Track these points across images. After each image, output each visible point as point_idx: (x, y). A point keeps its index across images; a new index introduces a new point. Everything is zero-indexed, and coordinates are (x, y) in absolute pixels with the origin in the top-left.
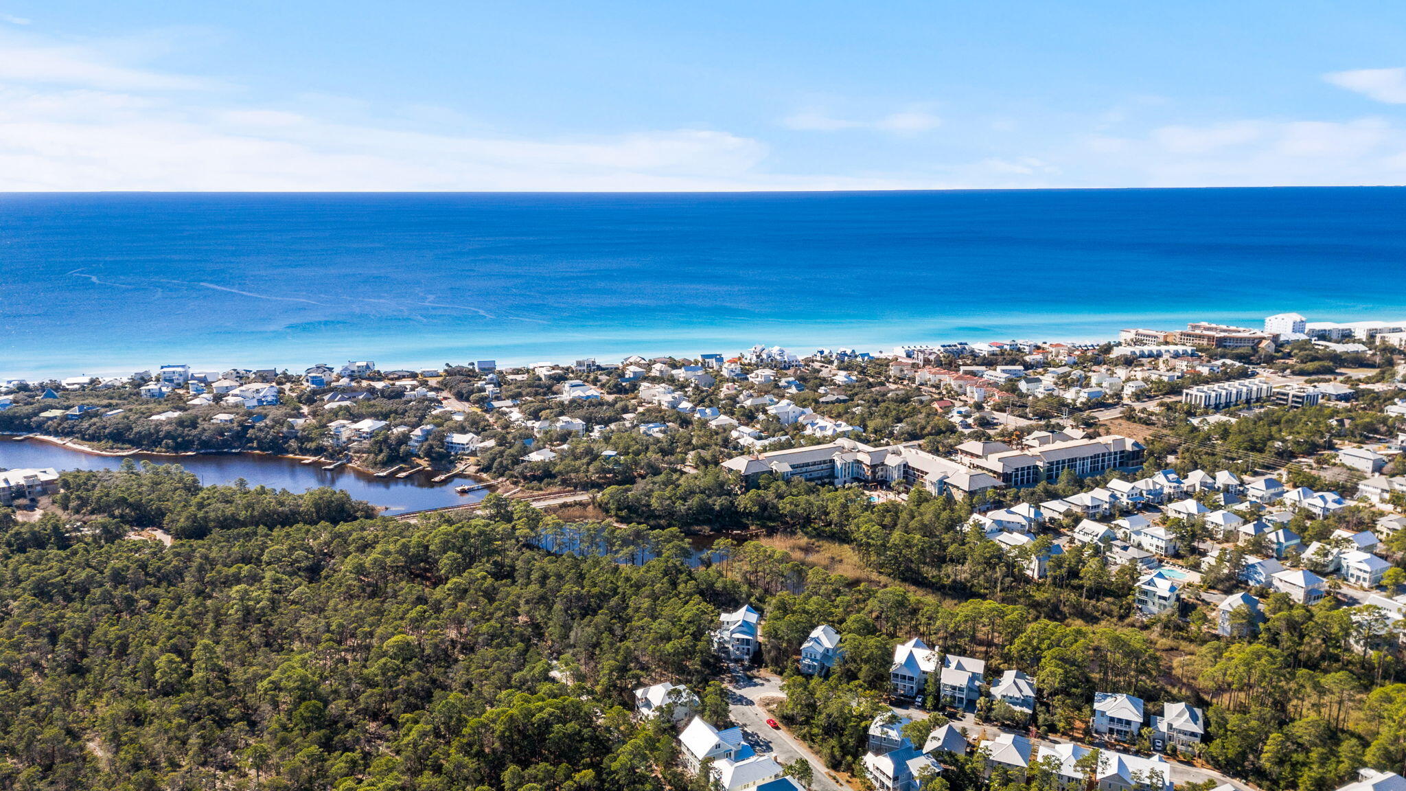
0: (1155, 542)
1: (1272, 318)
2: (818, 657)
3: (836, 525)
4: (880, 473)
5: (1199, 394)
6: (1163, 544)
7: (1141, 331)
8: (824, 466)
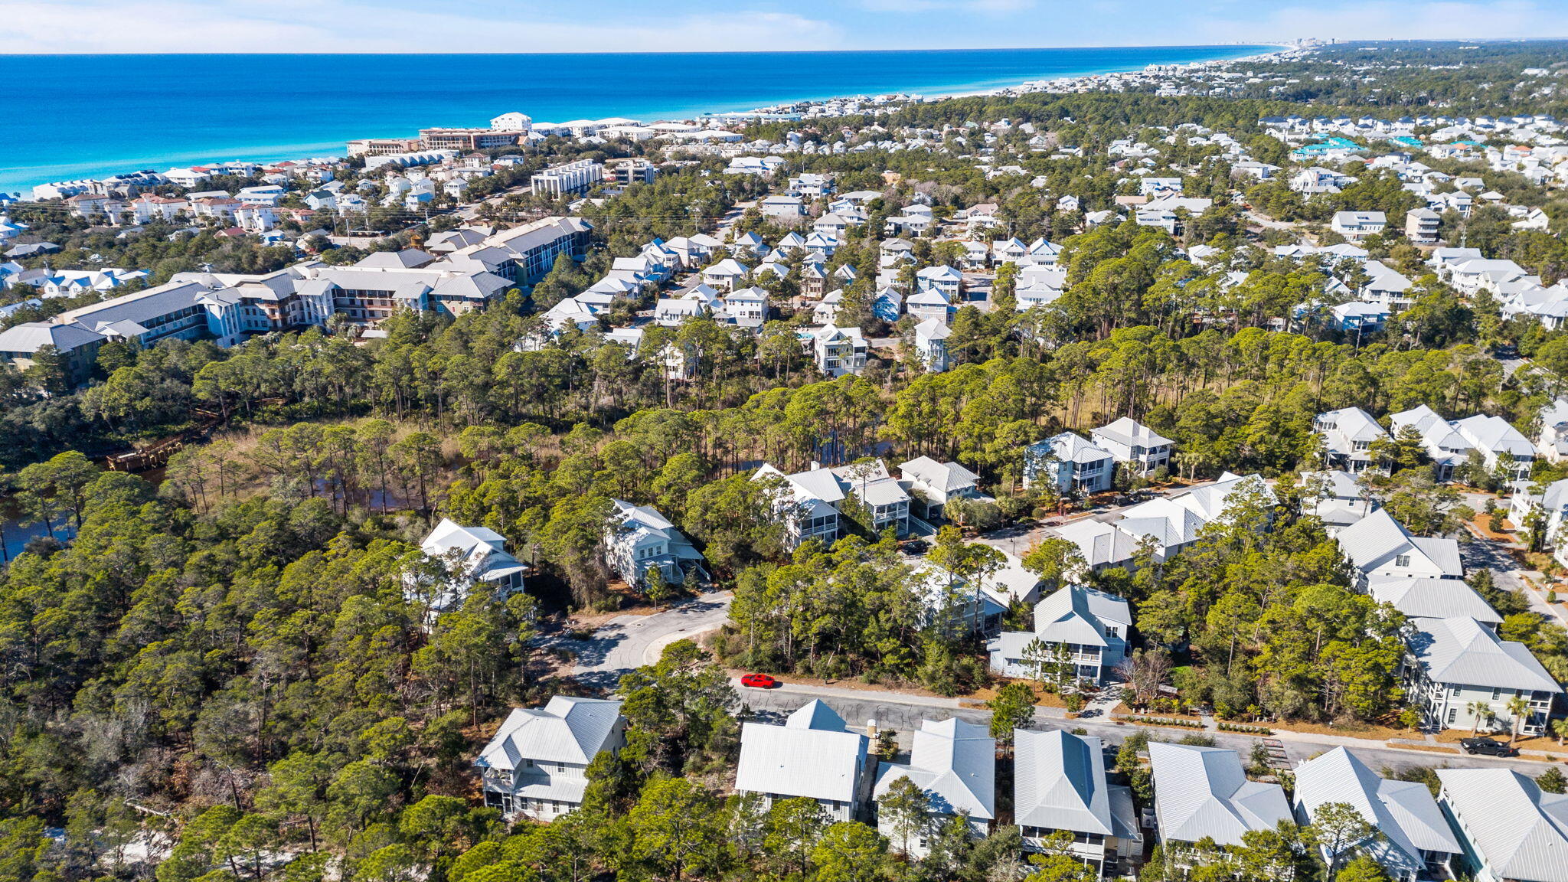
0: (747, 307)
1: (498, 119)
2: (665, 550)
3: (311, 395)
4: (293, 314)
5: (552, 178)
6: (759, 308)
7: (373, 141)
8: (184, 321)
